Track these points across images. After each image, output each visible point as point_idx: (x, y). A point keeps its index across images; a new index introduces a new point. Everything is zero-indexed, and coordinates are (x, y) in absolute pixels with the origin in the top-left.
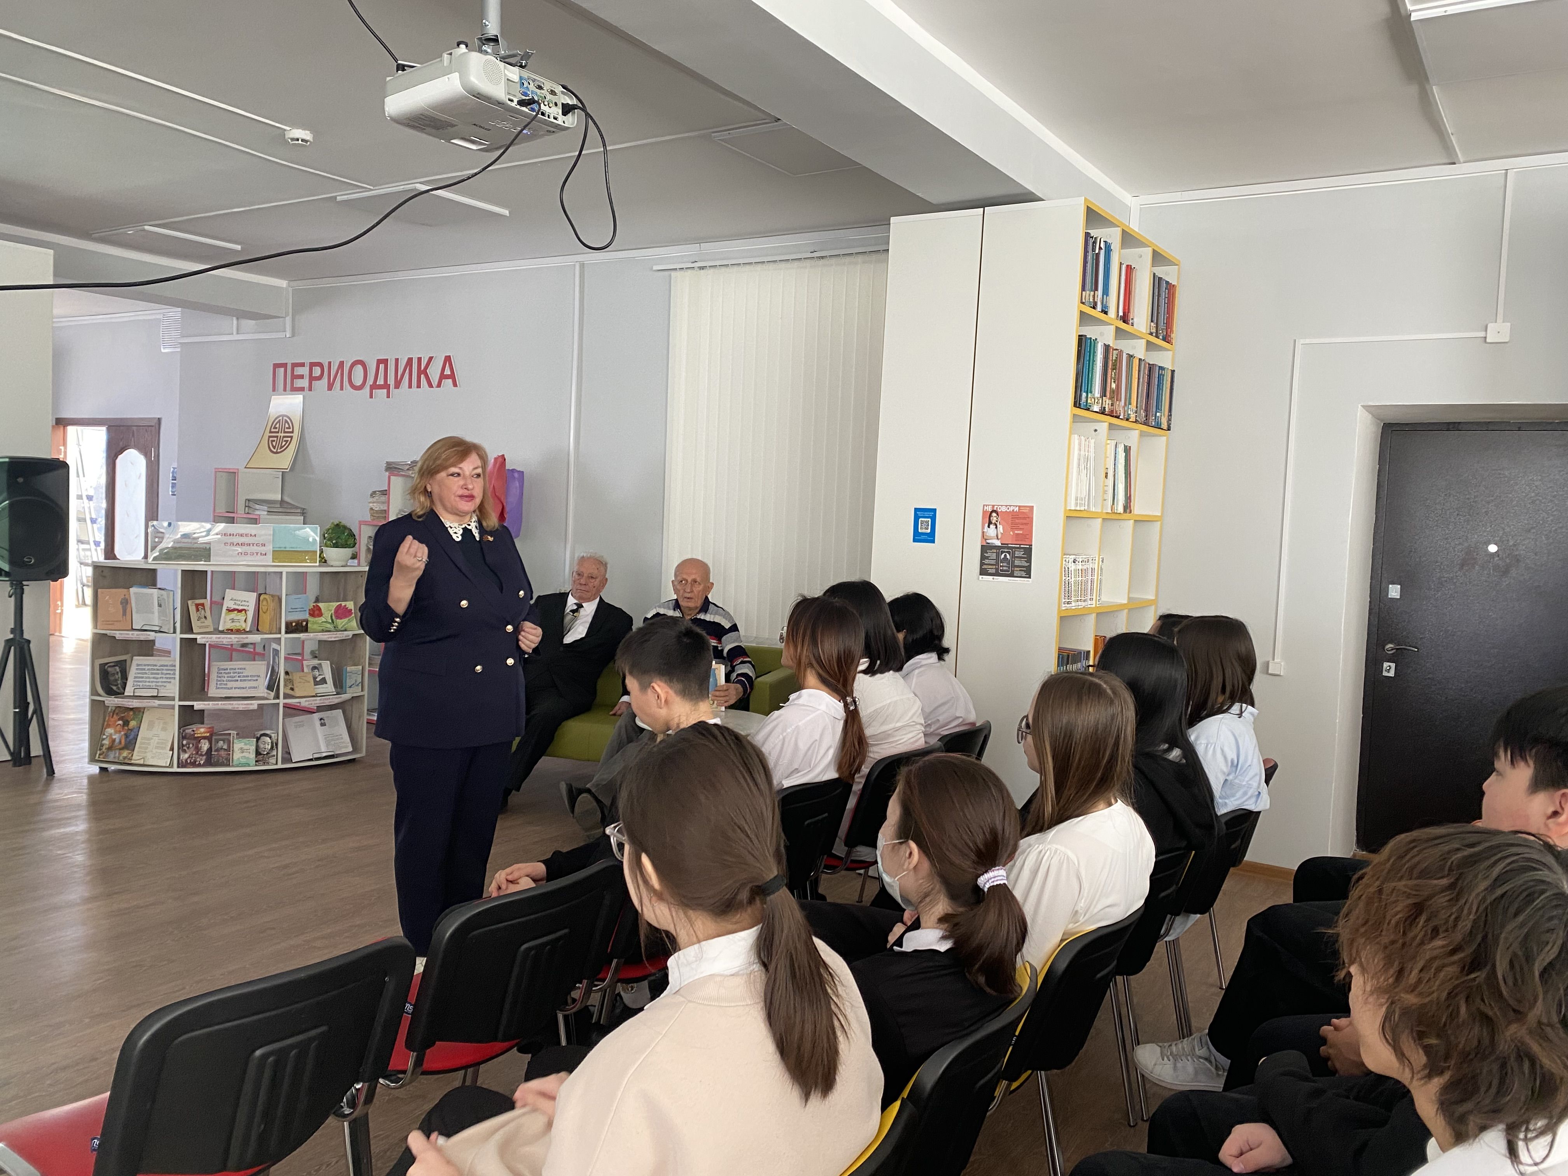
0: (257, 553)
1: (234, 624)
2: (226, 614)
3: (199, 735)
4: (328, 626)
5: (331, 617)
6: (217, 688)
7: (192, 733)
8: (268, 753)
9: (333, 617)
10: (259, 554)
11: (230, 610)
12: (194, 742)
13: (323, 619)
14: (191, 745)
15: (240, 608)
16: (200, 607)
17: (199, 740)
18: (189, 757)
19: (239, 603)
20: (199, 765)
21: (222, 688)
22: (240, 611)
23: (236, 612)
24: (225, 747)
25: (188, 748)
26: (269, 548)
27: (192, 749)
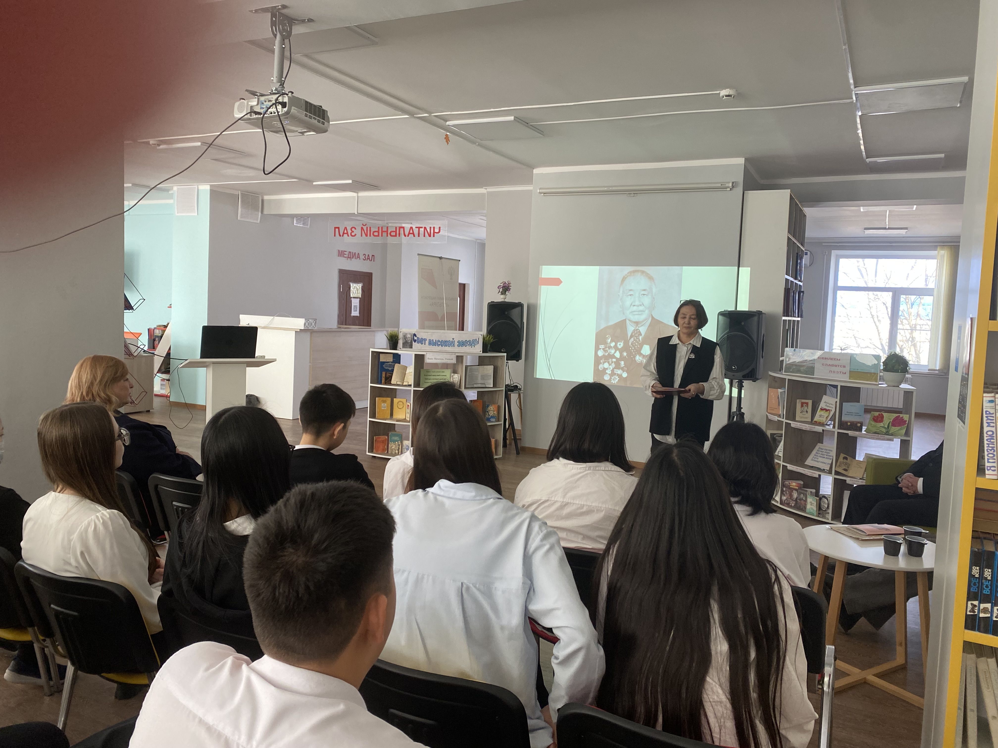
0: (840, 372)
1: (820, 418)
2: (819, 412)
3: (792, 487)
4: (884, 430)
5: (889, 424)
6: (812, 460)
7: (789, 484)
8: (825, 510)
9: (890, 425)
10: (842, 373)
11: (822, 409)
12: (790, 490)
13: (882, 424)
14: (788, 492)
15: (828, 408)
16: (804, 405)
17: (792, 490)
18: (786, 500)
19: (828, 405)
20: (791, 507)
21: (815, 460)
22: (827, 410)
23: (824, 411)
24: (804, 499)
25: (786, 493)
26: (847, 369)
27: (788, 495)
